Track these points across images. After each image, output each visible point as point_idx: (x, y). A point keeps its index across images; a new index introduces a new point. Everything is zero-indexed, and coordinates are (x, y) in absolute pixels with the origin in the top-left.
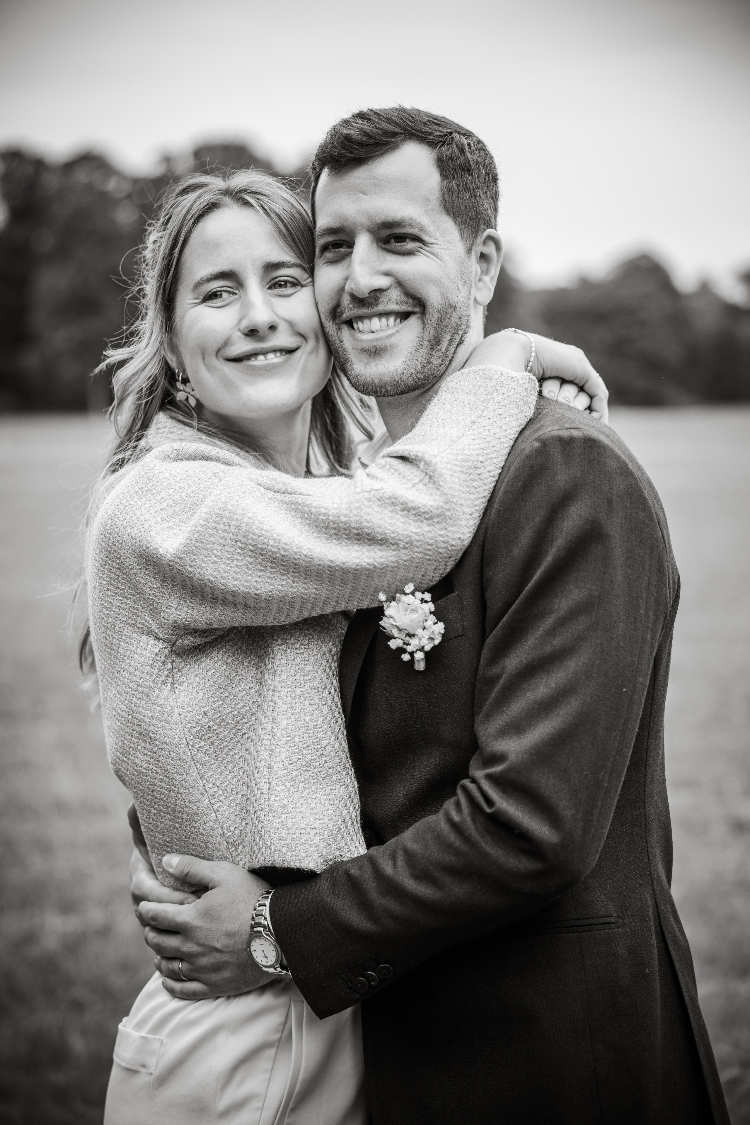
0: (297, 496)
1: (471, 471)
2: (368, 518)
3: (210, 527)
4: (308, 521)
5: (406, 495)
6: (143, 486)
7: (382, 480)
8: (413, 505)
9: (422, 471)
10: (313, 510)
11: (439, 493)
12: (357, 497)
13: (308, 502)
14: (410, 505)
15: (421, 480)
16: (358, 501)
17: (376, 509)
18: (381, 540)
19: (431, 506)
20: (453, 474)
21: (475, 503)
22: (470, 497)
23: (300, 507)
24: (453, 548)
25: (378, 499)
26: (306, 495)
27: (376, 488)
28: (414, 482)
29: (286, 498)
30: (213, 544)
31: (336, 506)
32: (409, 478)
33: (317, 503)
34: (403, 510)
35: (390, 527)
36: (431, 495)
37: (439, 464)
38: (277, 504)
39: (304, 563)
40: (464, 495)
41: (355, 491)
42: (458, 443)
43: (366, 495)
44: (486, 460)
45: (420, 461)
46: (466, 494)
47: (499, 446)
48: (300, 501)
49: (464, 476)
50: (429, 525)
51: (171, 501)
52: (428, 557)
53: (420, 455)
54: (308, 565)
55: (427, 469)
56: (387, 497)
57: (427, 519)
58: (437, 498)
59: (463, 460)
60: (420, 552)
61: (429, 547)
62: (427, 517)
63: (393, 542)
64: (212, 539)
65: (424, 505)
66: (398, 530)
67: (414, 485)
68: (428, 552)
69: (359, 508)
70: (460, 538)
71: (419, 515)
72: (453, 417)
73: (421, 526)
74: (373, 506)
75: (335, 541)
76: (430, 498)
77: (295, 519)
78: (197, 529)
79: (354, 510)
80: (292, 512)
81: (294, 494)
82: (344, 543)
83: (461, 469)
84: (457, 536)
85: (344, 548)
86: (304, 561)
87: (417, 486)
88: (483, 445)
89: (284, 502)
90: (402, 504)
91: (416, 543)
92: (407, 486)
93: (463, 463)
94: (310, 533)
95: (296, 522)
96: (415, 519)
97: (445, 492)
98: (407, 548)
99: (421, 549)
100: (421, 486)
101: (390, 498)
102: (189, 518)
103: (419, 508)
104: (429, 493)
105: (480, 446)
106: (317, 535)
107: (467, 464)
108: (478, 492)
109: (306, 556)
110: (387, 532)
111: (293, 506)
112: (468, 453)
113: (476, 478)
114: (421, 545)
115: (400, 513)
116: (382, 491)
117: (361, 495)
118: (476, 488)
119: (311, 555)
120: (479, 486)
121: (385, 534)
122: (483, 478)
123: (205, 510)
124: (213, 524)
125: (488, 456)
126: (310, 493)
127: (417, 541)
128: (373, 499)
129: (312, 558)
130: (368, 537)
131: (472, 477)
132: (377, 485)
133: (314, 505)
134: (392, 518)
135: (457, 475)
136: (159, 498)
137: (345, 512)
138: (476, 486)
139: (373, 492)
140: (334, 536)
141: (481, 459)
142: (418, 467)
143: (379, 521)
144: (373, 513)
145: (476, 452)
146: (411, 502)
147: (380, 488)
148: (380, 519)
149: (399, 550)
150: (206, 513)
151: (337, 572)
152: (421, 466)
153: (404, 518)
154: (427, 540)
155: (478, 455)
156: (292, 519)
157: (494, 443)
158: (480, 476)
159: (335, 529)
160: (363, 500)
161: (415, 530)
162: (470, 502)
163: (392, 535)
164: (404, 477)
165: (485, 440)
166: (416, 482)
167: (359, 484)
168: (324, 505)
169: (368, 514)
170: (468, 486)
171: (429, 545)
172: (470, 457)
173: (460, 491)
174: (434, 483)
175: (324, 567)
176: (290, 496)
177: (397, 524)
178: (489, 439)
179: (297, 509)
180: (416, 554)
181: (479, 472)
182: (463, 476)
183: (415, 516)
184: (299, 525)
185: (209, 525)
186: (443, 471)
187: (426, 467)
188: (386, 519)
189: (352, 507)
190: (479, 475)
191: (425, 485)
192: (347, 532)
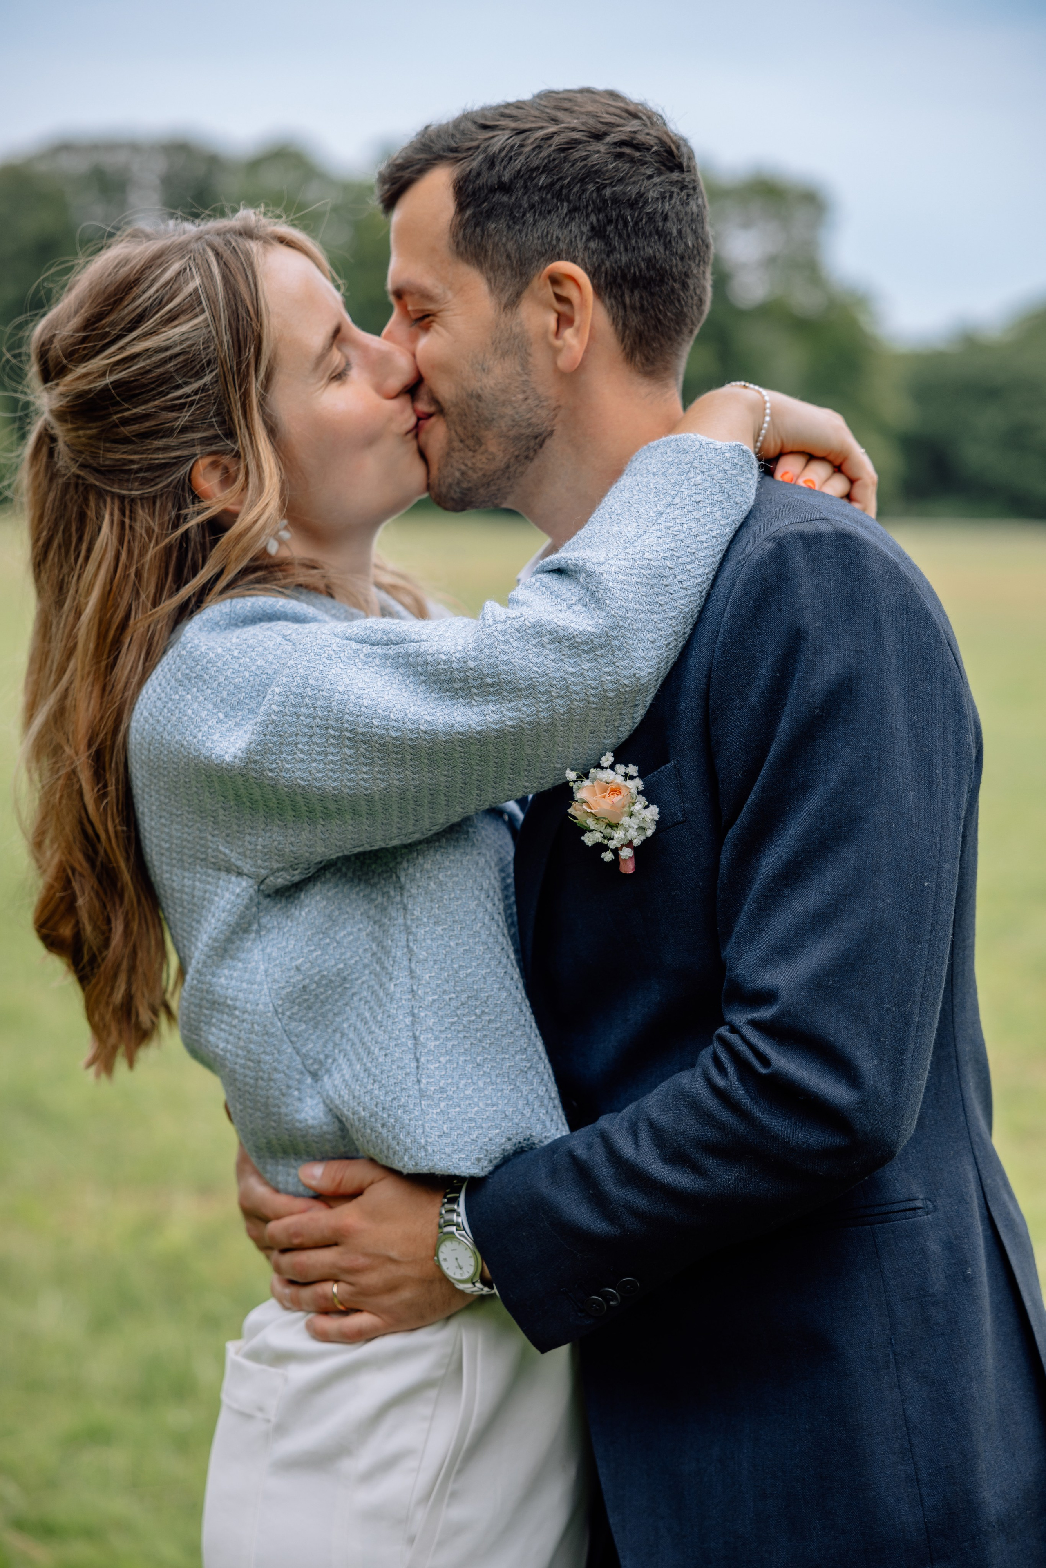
0: (406, 646)
1: (655, 581)
2: (505, 658)
3: (288, 713)
4: (423, 678)
5: (555, 620)
6: (187, 671)
7: (524, 604)
8: (566, 634)
9: (582, 587)
10: (429, 658)
11: (603, 614)
12: (488, 631)
13: (421, 650)
14: (561, 633)
15: (580, 600)
16: (490, 636)
17: (515, 644)
18: (526, 689)
19: (592, 634)
20: (625, 587)
21: (659, 627)
22: (652, 617)
23: (411, 659)
24: (627, 689)
25: (516, 629)
26: (418, 642)
27: (514, 616)
28: (570, 602)
29: (390, 651)
30: (297, 735)
31: (460, 648)
32: (564, 597)
33: (434, 648)
34: (552, 642)
35: (536, 669)
36: (592, 618)
37: (605, 575)
38: (377, 661)
39: (425, 743)
40: (643, 615)
41: (484, 625)
42: (636, 544)
43: (500, 627)
44: (677, 566)
45: (580, 572)
46: (646, 614)
47: (695, 546)
48: (411, 650)
49: (645, 589)
50: (589, 661)
51: (232, 687)
52: (594, 706)
53: (580, 563)
54: (432, 744)
55: (588, 583)
56: (530, 625)
57: (587, 652)
58: (600, 621)
59: (641, 567)
60: (580, 701)
61: (593, 692)
62: (586, 649)
63: (542, 689)
64: (294, 729)
65: (581, 633)
66: (548, 672)
67: (569, 607)
68: (592, 699)
69: (492, 645)
70: (634, 675)
71: (575, 647)
72: (632, 509)
73: (579, 663)
74: (511, 640)
75: (461, 700)
76: (590, 622)
77: (405, 678)
78: (270, 718)
79: (486, 650)
80: (400, 670)
81: (402, 642)
82: (474, 703)
83: (638, 580)
84: (630, 672)
85: (475, 709)
86: (425, 740)
87: (574, 607)
88: (673, 544)
89: (386, 657)
90: (550, 633)
91: (574, 688)
92: (560, 608)
93: (643, 571)
94: (428, 694)
95: (408, 682)
96: (569, 653)
97: (613, 613)
98: (562, 696)
99: (582, 695)
100: (579, 607)
101: (534, 626)
102: (259, 704)
103: (574, 637)
104: (589, 616)
105: (668, 546)
106: (437, 696)
107: (649, 572)
108: (665, 611)
109: (426, 732)
110: (532, 675)
111: (401, 660)
112: (650, 557)
113: (661, 591)
114: (582, 689)
115: (548, 646)
116: (523, 619)
117: (493, 628)
118: (661, 605)
119: (433, 730)
120: (666, 603)
121: (531, 678)
122: (671, 591)
123: (277, 690)
124: (291, 709)
125: (680, 560)
126: (424, 637)
127: (575, 684)
128: (509, 631)
129: (435, 734)
130: (508, 688)
131: (656, 590)
132: (514, 613)
133: (430, 651)
134: (538, 655)
135: (633, 589)
136: (215, 685)
137: (473, 654)
138: (662, 603)
139: (510, 622)
140: (461, 693)
141: (669, 563)
142: (578, 582)
143: (521, 661)
144: (512, 650)
145: (662, 554)
146: (564, 629)
147: (519, 615)
148: (522, 658)
149: (551, 701)
150: (280, 694)
151: (472, 747)
152: (581, 580)
153: (555, 653)
154: (589, 682)
155: (664, 558)
156: (401, 679)
157: (689, 541)
158: (667, 589)
159: (460, 680)
160: (496, 633)
161: (571, 670)
162: (651, 626)
163: (540, 680)
164: (557, 596)
165: (676, 538)
166: (573, 602)
167: (490, 614)
168: (444, 649)
169: (505, 653)
170: (649, 603)
171: (592, 688)
172: (652, 562)
173: (636, 610)
174: (597, 602)
175: (452, 742)
176: (395, 647)
177: (546, 663)
178: (682, 536)
179: (407, 663)
180: (576, 703)
181: (665, 583)
182: (641, 589)
183: (570, 650)
184: (411, 685)
185: (287, 710)
186: (611, 584)
187: (588, 580)
188: (531, 656)
189: (483, 646)
190: (667, 586)
191: (585, 606)
192: (476, 683)
